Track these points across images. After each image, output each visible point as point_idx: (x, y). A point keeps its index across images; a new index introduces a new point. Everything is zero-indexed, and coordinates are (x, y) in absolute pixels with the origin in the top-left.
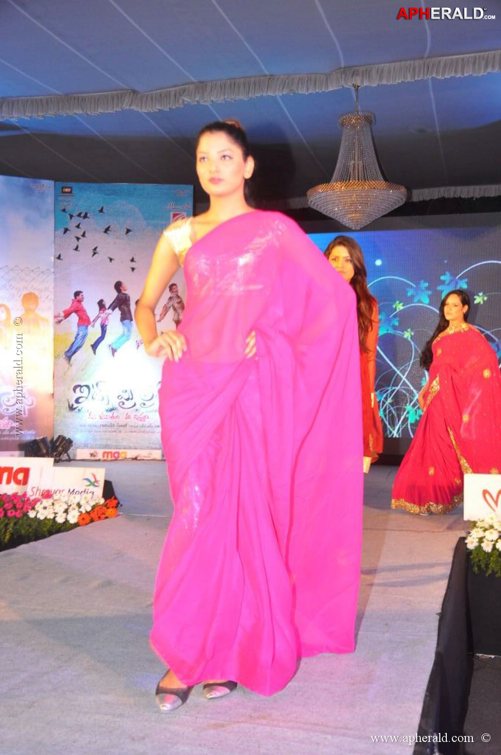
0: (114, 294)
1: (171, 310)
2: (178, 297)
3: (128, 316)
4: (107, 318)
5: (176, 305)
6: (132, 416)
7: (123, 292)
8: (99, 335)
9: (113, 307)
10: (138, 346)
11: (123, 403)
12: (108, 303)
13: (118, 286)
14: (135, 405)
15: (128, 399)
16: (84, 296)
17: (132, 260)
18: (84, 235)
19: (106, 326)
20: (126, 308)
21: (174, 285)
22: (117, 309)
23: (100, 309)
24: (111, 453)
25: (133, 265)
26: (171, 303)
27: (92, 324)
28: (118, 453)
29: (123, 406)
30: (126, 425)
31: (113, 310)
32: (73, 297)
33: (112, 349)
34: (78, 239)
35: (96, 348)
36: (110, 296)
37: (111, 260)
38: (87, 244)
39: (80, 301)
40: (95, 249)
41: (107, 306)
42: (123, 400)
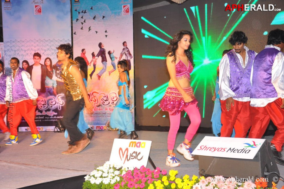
0: (98, 49)
1: (124, 54)
2: (127, 48)
3: (105, 59)
4: (96, 61)
5: (126, 52)
6: (108, 109)
7: (102, 48)
8: (93, 70)
9: (98, 56)
10: (110, 74)
11: (104, 102)
12: (96, 54)
13: (100, 45)
14: (109, 103)
15: (106, 101)
16: (86, 51)
17: (106, 32)
18: (85, 22)
19: (96, 65)
20: (104, 56)
21: (125, 42)
22: (100, 57)
23: (93, 57)
24: (100, 127)
25: (106, 34)
26: (124, 52)
27: (90, 64)
28: (102, 127)
29: (104, 104)
30: (106, 113)
31: (98, 57)
32: (81, 52)
33: (99, 76)
34: (82, 23)
35: (92, 76)
36: (97, 50)
37: (97, 32)
38: (86, 26)
39: (84, 54)
40: (90, 28)
41: (96, 55)
42: (104, 101)
